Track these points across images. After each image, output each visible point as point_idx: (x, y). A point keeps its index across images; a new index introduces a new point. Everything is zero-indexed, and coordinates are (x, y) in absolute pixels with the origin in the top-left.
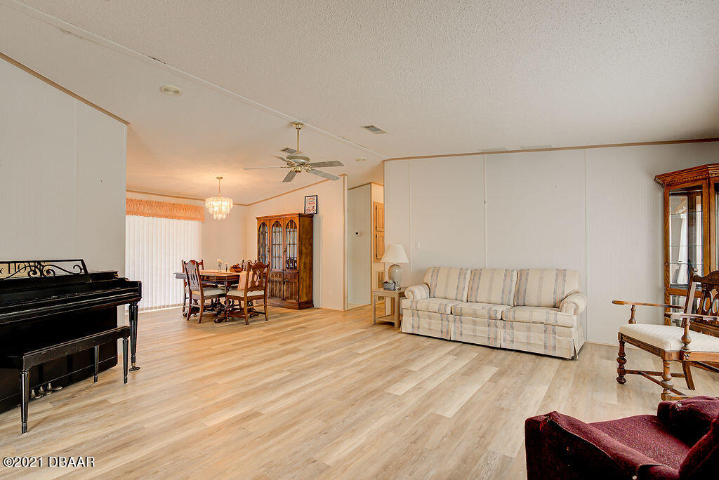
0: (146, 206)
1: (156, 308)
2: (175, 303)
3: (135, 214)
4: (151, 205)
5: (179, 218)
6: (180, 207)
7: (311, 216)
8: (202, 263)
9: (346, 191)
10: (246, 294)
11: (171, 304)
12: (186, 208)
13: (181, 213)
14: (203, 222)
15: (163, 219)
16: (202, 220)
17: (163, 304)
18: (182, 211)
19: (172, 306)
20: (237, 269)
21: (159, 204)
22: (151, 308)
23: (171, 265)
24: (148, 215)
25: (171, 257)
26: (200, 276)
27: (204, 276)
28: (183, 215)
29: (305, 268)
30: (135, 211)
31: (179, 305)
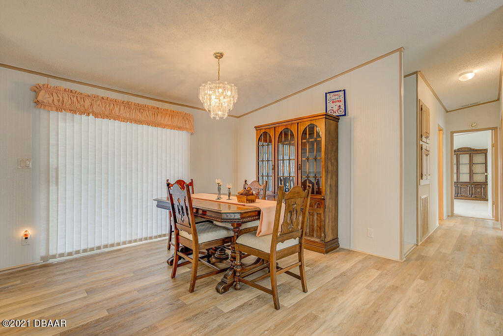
0: (122, 108)
1: (136, 241)
2: (159, 233)
3: (107, 117)
4: (130, 108)
5: (164, 126)
6: (165, 112)
7: (336, 119)
8: (191, 184)
9: (403, 78)
10: (273, 247)
11: (155, 234)
12: (173, 115)
13: (167, 120)
14: (192, 134)
15: (145, 127)
16: (192, 131)
17: (144, 236)
18: (167, 118)
19: (156, 237)
20: (250, 197)
21: (140, 108)
22: (130, 242)
23: (155, 184)
24: (125, 120)
25: (155, 176)
26: (192, 208)
27: (197, 209)
28: (170, 123)
29: (330, 192)
30: (106, 113)
31: (165, 235)
